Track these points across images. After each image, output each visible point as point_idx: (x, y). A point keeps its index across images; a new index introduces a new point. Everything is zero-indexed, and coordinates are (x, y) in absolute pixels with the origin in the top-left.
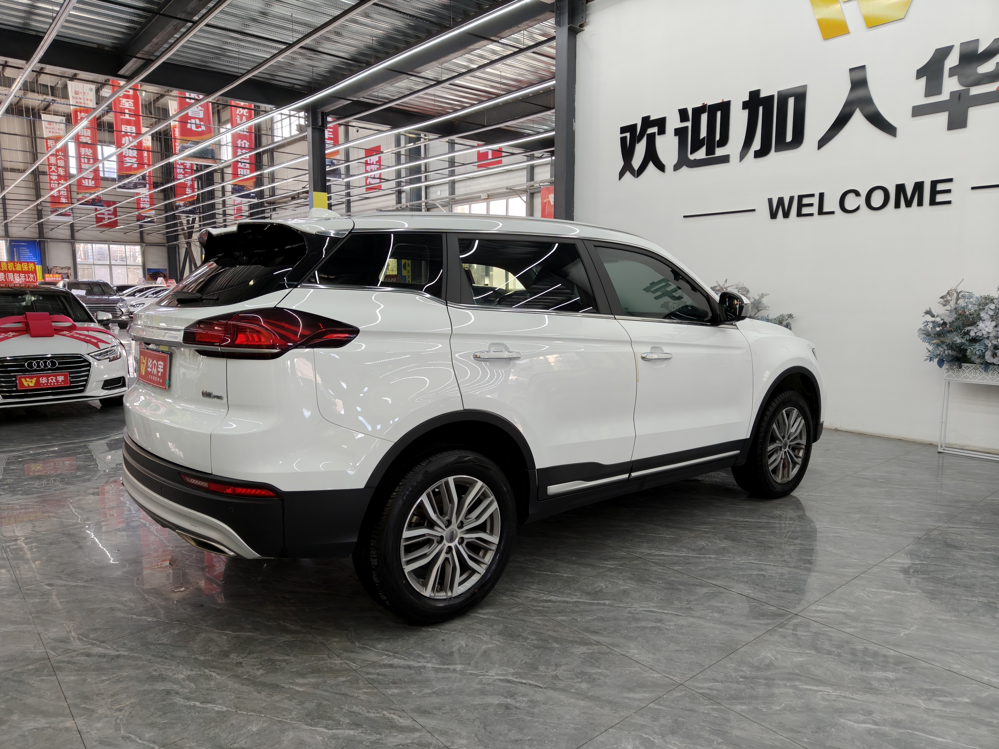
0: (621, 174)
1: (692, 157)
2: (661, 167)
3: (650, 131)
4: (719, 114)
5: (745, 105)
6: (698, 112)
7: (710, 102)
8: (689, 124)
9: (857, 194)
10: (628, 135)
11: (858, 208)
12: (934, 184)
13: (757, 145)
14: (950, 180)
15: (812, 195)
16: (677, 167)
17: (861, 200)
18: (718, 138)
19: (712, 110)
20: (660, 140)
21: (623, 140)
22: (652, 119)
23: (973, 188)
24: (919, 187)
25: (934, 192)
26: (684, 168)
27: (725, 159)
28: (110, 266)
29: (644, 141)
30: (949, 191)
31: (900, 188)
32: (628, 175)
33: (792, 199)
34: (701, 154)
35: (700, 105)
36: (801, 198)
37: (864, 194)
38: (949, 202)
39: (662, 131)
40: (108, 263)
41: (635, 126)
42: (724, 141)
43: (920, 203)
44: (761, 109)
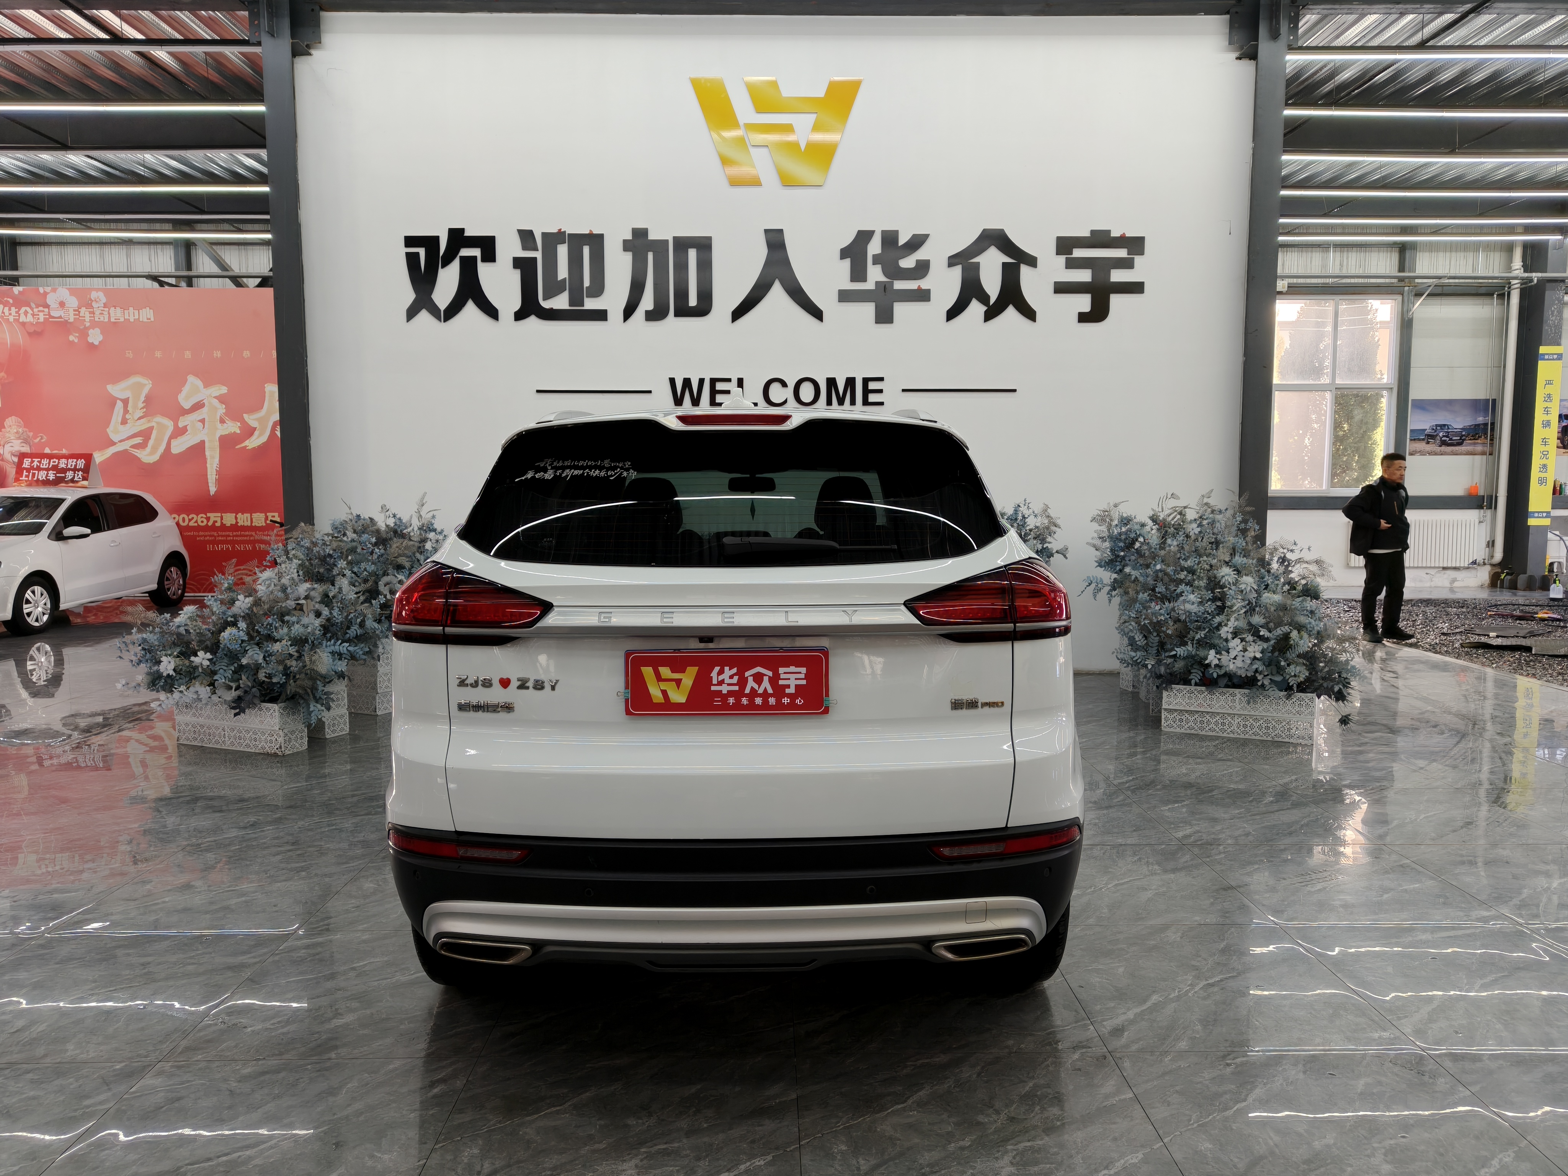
0: (412, 313)
1: (546, 304)
2: (492, 312)
3: (465, 252)
4: (586, 250)
5: (627, 246)
6: (553, 240)
7: (570, 230)
8: (538, 255)
9: (784, 384)
10: (422, 251)
11: (785, 402)
12: (866, 381)
13: (647, 302)
14: (882, 379)
15: (729, 380)
16: (520, 316)
17: (789, 393)
18: (587, 283)
19: (577, 241)
20: (484, 271)
21: (412, 260)
22: (467, 234)
23: (904, 390)
24: (850, 382)
25: (866, 392)
26: (533, 320)
27: (601, 315)
29: (455, 267)
30: (881, 391)
31: (831, 383)
32: (424, 316)
33: (701, 381)
34: (561, 302)
35: (555, 231)
36: (713, 381)
37: (791, 385)
38: (882, 404)
39: (489, 255)
41: (436, 239)
42: (598, 289)
43: (853, 402)
44: (650, 256)
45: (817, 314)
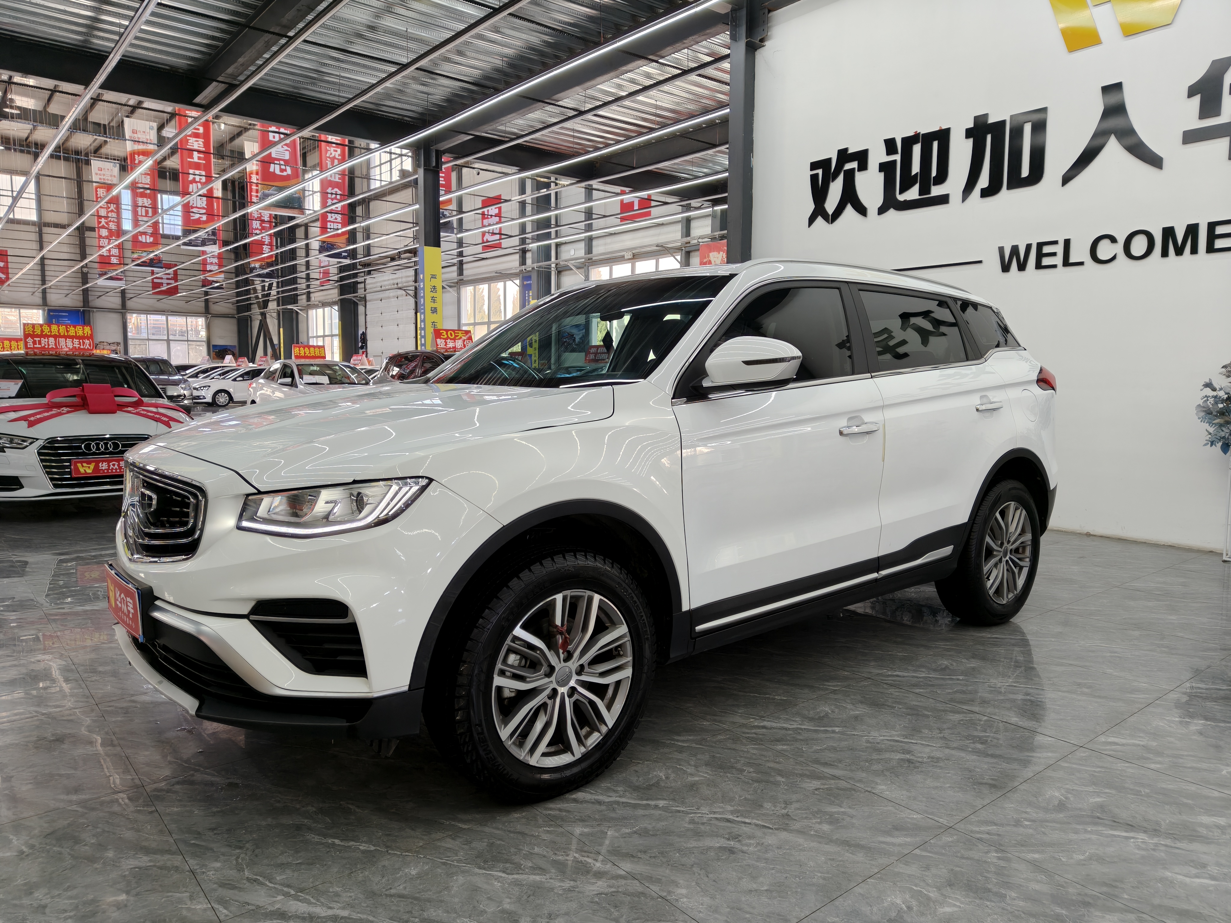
0: (812, 220)
1: (901, 198)
2: (862, 210)
3: (848, 166)
4: (935, 144)
5: (969, 133)
6: (909, 142)
7: (923, 131)
8: (897, 157)
9: (1113, 240)
10: (820, 172)
11: (1114, 258)
12: (1212, 226)
13: (984, 181)
15: (1055, 243)
16: (882, 210)
17: (1118, 249)
18: (934, 173)
19: (927, 139)
20: (859, 177)
21: (814, 178)
22: (850, 151)
24: (1192, 230)
25: (1212, 237)
26: (892, 211)
27: (943, 200)
28: (168, 341)
29: (840, 179)
30: (1229, 235)
31: (1169, 233)
32: (820, 220)
33: (1029, 247)
34: (913, 194)
35: (913, 134)
36: (1040, 245)
37: (1121, 240)
38: (1230, 249)
39: (863, 166)
40: (166, 338)
41: (829, 160)
42: (942, 177)
43: (1194, 251)
44: (989, 138)
45: (1155, 161)
